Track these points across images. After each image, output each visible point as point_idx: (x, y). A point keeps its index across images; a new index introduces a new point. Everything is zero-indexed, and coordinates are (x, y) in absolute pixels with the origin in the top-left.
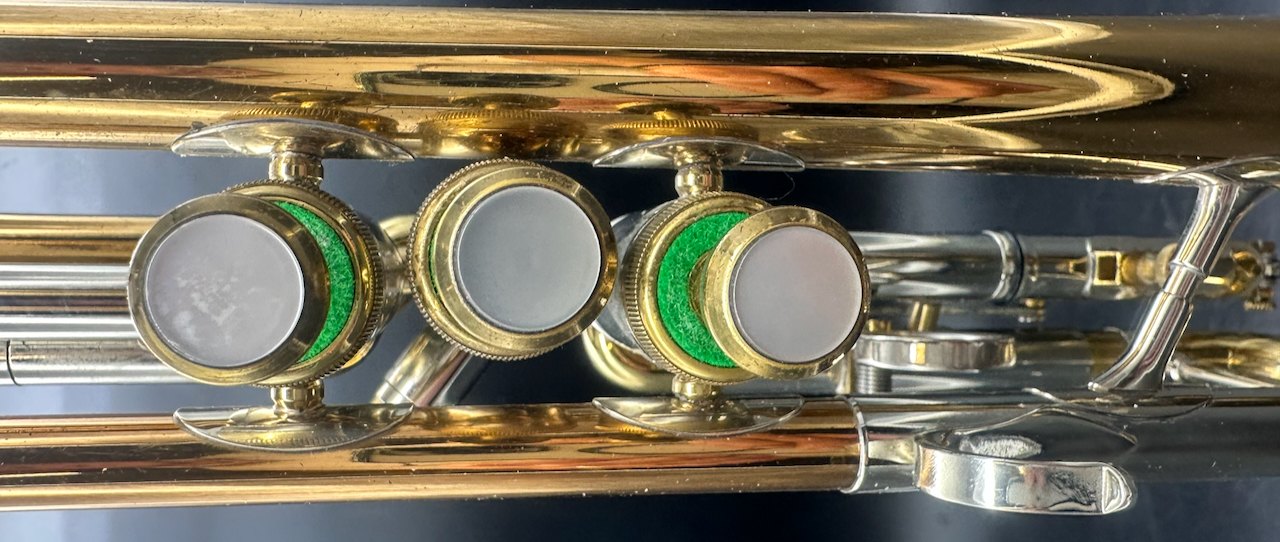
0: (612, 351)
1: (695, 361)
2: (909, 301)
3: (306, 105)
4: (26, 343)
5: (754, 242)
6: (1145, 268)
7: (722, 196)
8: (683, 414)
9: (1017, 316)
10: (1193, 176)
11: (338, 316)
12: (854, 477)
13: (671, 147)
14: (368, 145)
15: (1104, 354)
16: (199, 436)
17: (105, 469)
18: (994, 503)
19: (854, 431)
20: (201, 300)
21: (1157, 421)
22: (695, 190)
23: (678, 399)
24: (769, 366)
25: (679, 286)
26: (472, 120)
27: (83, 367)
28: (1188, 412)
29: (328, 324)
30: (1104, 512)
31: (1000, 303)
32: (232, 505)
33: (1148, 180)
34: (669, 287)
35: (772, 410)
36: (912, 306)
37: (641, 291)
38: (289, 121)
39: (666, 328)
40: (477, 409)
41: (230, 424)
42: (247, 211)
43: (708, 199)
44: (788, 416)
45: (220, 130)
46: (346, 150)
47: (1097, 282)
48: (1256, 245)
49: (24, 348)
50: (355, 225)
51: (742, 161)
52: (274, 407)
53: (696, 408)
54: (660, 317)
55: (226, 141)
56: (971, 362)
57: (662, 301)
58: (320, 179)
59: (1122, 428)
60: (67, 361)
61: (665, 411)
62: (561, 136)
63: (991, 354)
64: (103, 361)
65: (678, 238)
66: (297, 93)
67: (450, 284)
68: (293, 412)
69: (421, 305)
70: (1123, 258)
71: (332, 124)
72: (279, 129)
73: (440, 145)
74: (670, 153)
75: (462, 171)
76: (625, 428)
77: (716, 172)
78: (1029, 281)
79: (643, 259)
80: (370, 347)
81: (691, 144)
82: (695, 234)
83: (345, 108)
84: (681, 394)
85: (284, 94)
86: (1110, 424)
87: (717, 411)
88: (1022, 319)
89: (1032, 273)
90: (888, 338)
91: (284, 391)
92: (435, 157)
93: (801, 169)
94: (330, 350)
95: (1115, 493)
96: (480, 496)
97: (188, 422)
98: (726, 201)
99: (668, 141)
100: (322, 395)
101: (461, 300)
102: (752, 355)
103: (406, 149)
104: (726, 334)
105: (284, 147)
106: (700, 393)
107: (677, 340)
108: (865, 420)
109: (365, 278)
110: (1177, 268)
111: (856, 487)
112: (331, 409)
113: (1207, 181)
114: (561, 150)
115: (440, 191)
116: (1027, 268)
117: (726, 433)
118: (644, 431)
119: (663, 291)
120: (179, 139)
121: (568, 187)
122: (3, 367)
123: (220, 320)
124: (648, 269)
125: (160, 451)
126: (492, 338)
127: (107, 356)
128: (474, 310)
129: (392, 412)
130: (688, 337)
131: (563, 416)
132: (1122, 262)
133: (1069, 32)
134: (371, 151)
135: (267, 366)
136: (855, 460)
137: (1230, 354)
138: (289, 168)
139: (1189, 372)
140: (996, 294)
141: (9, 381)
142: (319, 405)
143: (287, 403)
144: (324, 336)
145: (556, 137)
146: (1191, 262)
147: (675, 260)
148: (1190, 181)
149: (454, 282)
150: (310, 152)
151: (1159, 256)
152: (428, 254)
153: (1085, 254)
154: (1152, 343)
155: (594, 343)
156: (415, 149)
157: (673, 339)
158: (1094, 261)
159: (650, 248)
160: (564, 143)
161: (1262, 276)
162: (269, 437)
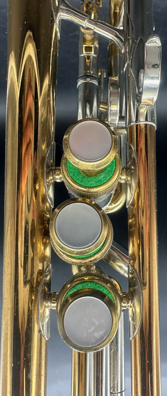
0: (114, 204)
1: (113, 175)
2: (99, 111)
3: (33, 298)
4: (111, 387)
5: (74, 155)
6: (88, 37)
7: (62, 166)
8: (131, 179)
9: (104, 78)
10: (57, 21)
11: (99, 287)
12: (151, 125)
13: (47, 184)
14: (46, 278)
15: (116, 51)
16: (137, 332)
17: (148, 362)
18: (158, 80)
19: (137, 126)
20: (91, 329)
21: (134, 30)
22: (61, 176)
23: (127, 181)
24: (113, 149)
25: (90, 180)
26: (39, 246)
27: (119, 370)
28: (131, 21)
29: (101, 290)
30: (161, 45)
31: (99, 83)
32: (159, 321)
33: (59, 35)
34: (90, 183)
35: (130, 151)
36: (101, 110)
37: (91, 192)
38: (38, 303)
39: (103, 184)
40: (130, 244)
41: (134, 322)
42: (63, 314)
43: (63, 171)
44: (132, 146)
45: (41, 324)
46: (47, 285)
47: (93, 52)
48: (82, 4)
49: (113, 388)
50: (70, 282)
51: (52, 162)
52: (129, 308)
53: (129, 175)
54: (100, 186)
55: (45, 323)
56: (117, 91)
57: (94, 185)
58: (57, 293)
59: (136, 42)
60: (117, 374)
61: (130, 185)
62: (44, 218)
63: (114, 84)
64: (118, 363)
65: (75, 180)
66: (30, 301)
67: (86, 250)
68: (130, 302)
69: (96, 261)
70: (86, 44)
71: (39, 289)
72: (41, 306)
73: (47, 256)
74: (49, 184)
75: (53, 248)
76: (136, 198)
77: (55, 169)
78: (93, 74)
79: (81, 191)
80: (113, 280)
81: (46, 177)
82: (73, 175)
83: (35, 286)
84: (125, 180)
85: (30, 305)
86: (135, 45)
87: (131, 169)
88: (105, 76)
89: (90, 73)
90: (109, 116)
91: (124, 305)
92: (51, 257)
93: (55, 143)
94: (109, 290)
95: (154, 41)
96: (157, 243)
97: (133, 335)
98: (63, 165)
99: (45, 184)
100: (125, 293)
101: (91, 247)
102: (110, 155)
103: (48, 266)
104: (103, 163)
105: (47, 305)
106: (124, 174)
107: (107, 180)
108: (133, 122)
109: (87, 278)
110: (86, 25)
111: (154, 125)
112: (129, 290)
113: (59, 16)
114: (48, 218)
115: (60, 255)
116: (88, 74)
117: (137, 165)
118: (136, 192)
119: (91, 185)
120: (44, 337)
121: (56, 213)
122: (119, 394)
123: (97, 323)
124: (85, 190)
125: (142, 344)
126: (104, 237)
127: (116, 362)
128: (94, 243)
129: (130, 272)
130: (106, 177)
131: (132, 218)
132: (87, 45)
133: (12, 63)
134: (48, 278)
135: (112, 308)
136: (146, 125)
137: (116, 11)
138: (53, 303)
139: (121, 24)
140: (97, 84)
141: (124, 393)
142: (128, 294)
143: (127, 304)
144: (105, 292)
145: (44, 219)
146: (84, 21)
147: (82, 181)
148: (59, 21)
149: (86, 249)
150: (48, 296)
151: (85, 33)
152: (79, 259)
153: (84, 56)
154: (109, 33)
155: (112, 209)
156: (47, 263)
157: (107, 182)
158: (86, 53)
159: (78, 189)
160: (46, 217)
161: (91, 2)
162: (138, 310)
